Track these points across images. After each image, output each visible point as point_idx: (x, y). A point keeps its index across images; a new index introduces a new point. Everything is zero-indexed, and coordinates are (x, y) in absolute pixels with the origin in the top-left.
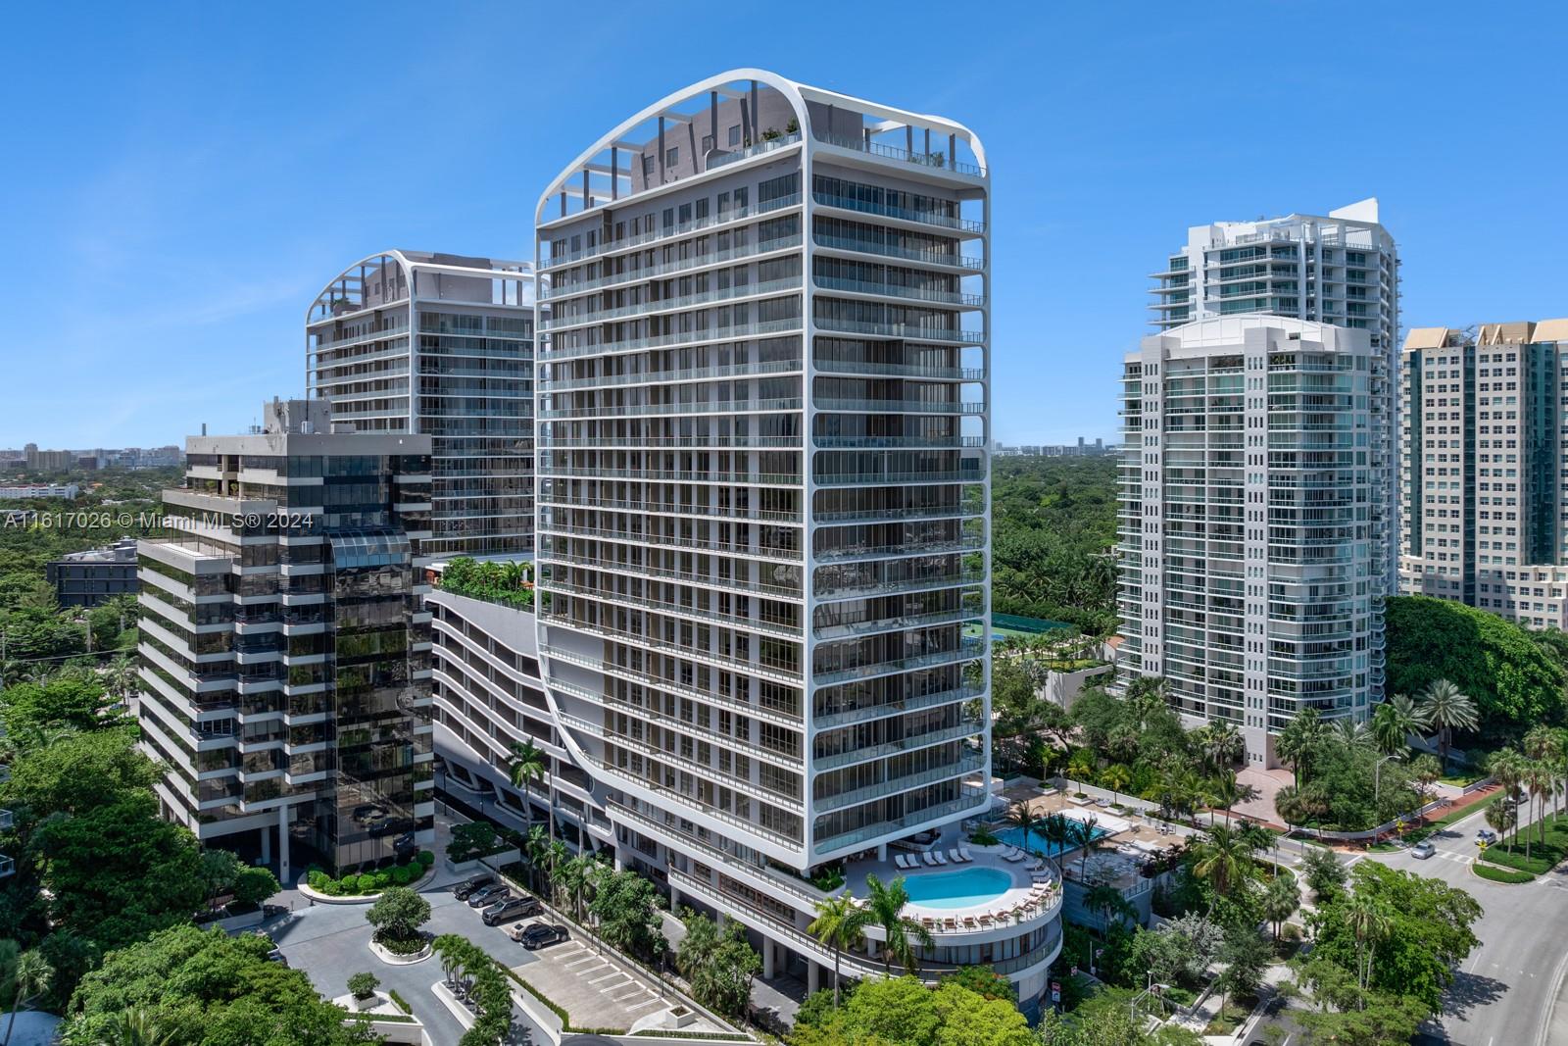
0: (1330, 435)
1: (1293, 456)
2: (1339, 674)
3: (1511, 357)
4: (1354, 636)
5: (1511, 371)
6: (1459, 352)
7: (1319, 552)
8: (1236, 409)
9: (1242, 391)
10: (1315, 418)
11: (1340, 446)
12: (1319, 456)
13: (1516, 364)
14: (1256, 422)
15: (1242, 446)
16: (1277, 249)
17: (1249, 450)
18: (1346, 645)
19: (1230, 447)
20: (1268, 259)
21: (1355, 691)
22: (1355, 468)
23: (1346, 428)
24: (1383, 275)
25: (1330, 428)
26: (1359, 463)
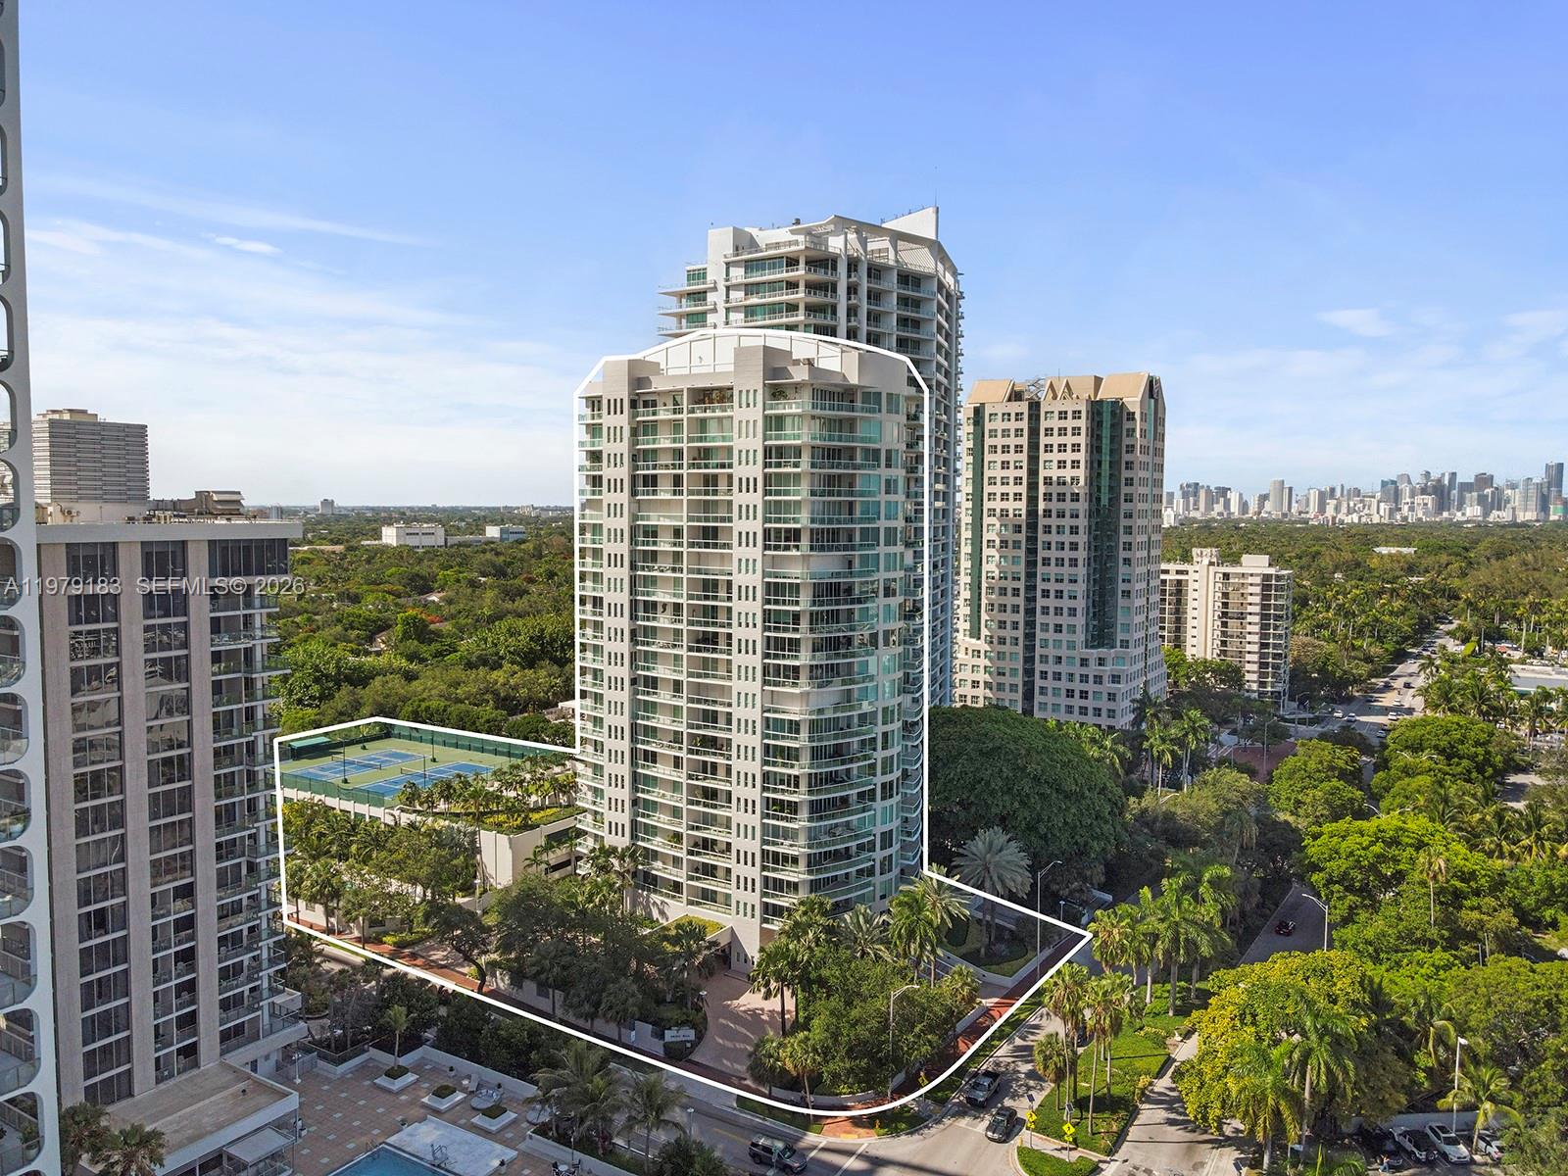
0: (851, 504)
1: (796, 535)
2: (857, 837)
3: (1077, 415)
4: (880, 779)
5: (1076, 431)
6: (1023, 407)
7: (833, 670)
8: (723, 466)
9: (731, 439)
10: (830, 480)
11: (861, 520)
12: (834, 534)
13: (1082, 423)
14: (748, 485)
15: (730, 520)
16: (814, 263)
17: (739, 525)
18: (868, 796)
19: (715, 519)
20: (800, 272)
21: (879, 855)
22: (882, 550)
23: (870, 494)
24: (940, 308)
25: (852, 494)
26: (887, 543)
